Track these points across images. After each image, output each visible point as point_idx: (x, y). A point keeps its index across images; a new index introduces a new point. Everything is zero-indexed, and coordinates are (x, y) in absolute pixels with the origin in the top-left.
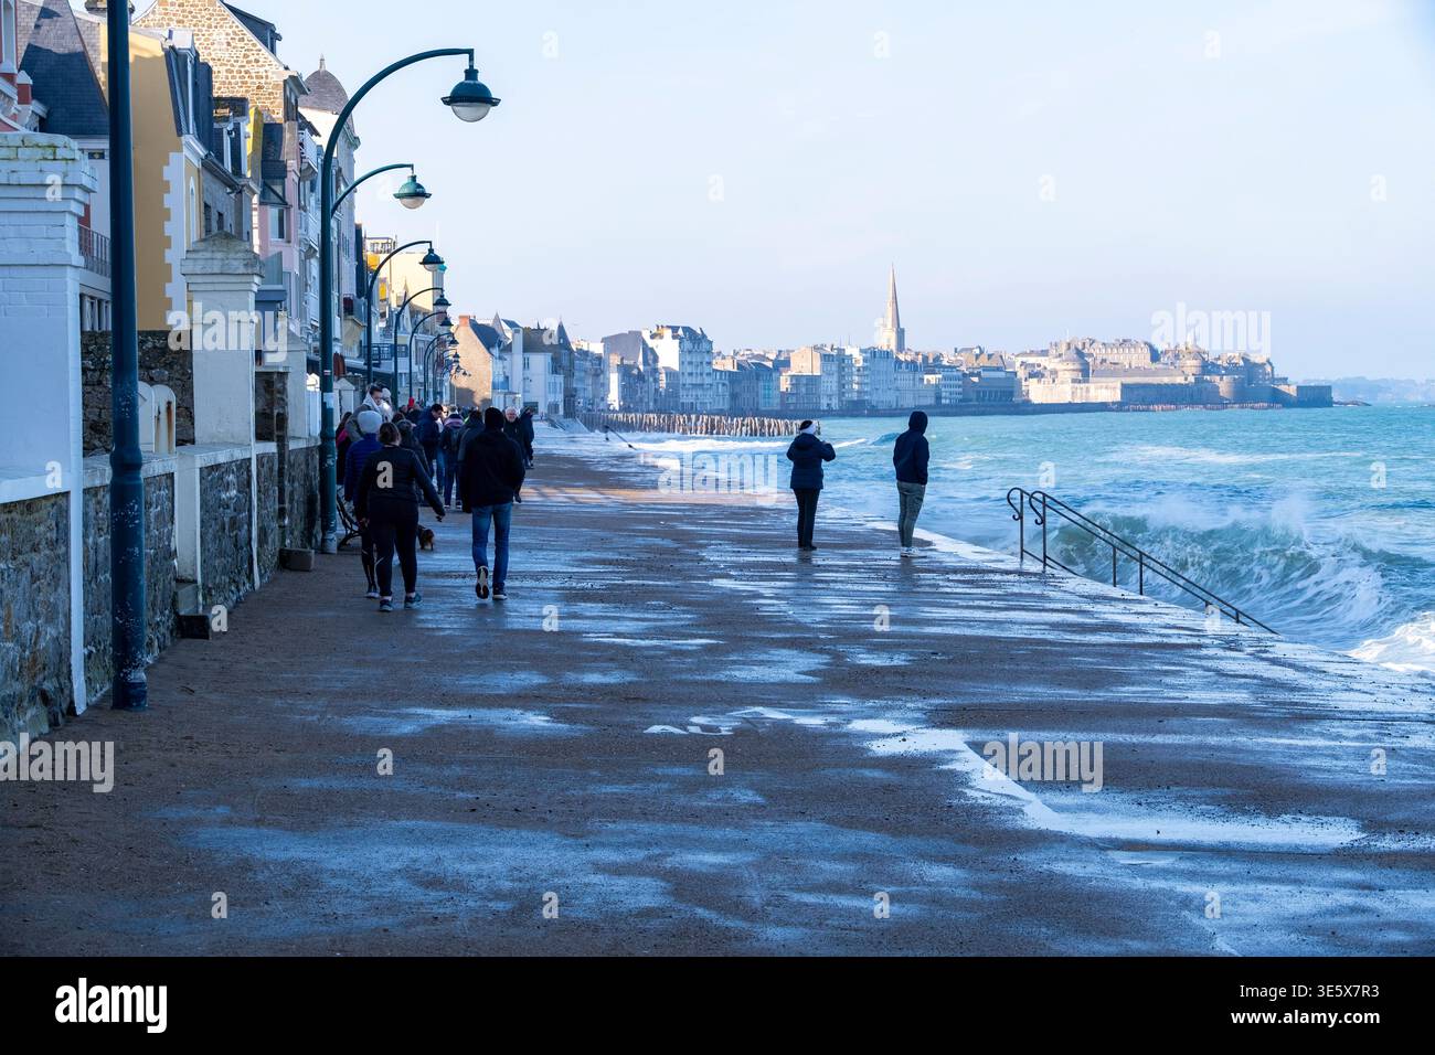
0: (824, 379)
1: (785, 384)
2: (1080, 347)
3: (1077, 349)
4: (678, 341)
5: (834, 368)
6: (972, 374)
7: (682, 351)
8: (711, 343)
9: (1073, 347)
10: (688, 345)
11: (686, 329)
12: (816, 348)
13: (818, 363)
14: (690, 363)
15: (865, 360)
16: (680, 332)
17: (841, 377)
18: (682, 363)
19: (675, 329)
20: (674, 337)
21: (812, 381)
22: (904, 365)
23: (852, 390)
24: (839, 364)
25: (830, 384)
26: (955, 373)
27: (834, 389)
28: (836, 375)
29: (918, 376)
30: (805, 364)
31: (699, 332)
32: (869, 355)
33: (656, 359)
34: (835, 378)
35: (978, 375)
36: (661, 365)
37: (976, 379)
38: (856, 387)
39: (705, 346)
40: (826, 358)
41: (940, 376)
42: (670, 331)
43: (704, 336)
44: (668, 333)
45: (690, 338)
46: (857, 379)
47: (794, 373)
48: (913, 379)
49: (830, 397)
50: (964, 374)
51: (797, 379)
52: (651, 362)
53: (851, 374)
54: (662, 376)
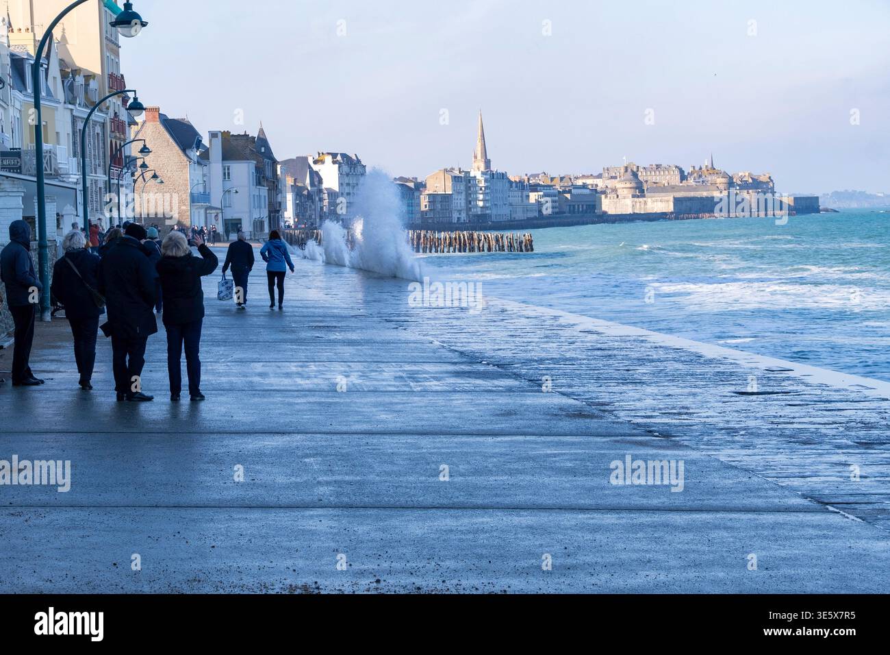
0: (455, 196)
1: (424, 203)
2: (635, 170)
3: (632, 171)
4: (337, 166)
5: (463, 187)
6: (565, 192)
7: (341, 174)
8: (364, 167)
9: (629, 170)
10: (346, 169)
11: (343, 155)
12: (446, 170)
13: (449, 184)
14: (348, 184)
15: (486, 181)
16: (339, 158)
17: (468, 195)
18: (341, 184)
19: (334, 155)
20: (334, 163)
21: (446, 198)
22: (514, 185)
23: (477, 206)
24: (466, 185)
25: (460, 201)
26: (552, 191)
27: (463, 205)
28: (464, 193)
29: (525, 193)
30: (439, 185)
31: (354, 158)
32: (488, 177)
33: (320, 181)
34: (463, 196)
35: (570, 192)
36: (325, 185)
37: (568, 196)
38: (481, 204)
39: (359, 169)
40: (456, 179)
41: (542, 193)
42: (330, 157)
43: (359, 161)
44: (329, 159)
45: (347, 163)
46: (481, 197)
47: (431, 192)
48: (522, 197)
49: (460, 212)
50: (559, 192)
51: (433, 198)
52: (316, 183)
53: (476, 193)
54: (326, 196)
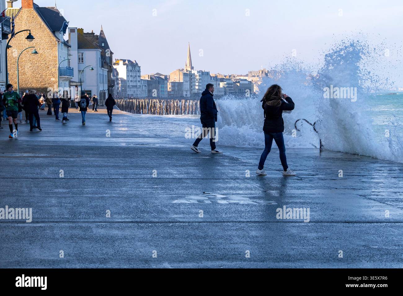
0: (185, 83)
1: (169, 86)
2: (267, 72)
3: (265, 73)
4: (125, 66)
5: (188, 79)
6: (236, 82)
7: (128, 71)
8: (140, 67)
9: (264, 72)
10: (130, 68)
11: (129, 61)
12: (179, 70)
13: (182, 77)
14: (131, 76)
15: (199, 76)
16: (127, 62)
17: (191, 83)
18: (128, 76)
19: (124, 61)
20: (124, 64)
21: (180, 84)
22: (212, 78)
23: (195, 88)
24: (190, 78)
25: (187, 86)
26: (230, 82)
27: (188, 88)
28: (189, 82)
29: (218, 83)
30: (176, 78)
31: (134, 62)
32: (201, 74)
33: (117, 74)
34: (188, 83)
35: (239, 82)
36: (120, 76)
37: (238, 84)
38: (197, 87)
39: (137, 68)
40: (185, 75)
41: (226, 83)
42: (122, 61)
43: (137, 64)
44: (121, 63)
45: (131, 65)
46: (197, 84)
47: (172, 81)
48: (216, 84)
49: (187, 91)
50: (234, 82)
51: (174, 84)
52: (115, 75)
53: (195, 82)
54: (120, 82)
